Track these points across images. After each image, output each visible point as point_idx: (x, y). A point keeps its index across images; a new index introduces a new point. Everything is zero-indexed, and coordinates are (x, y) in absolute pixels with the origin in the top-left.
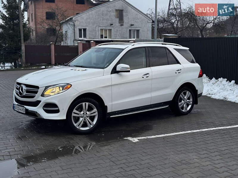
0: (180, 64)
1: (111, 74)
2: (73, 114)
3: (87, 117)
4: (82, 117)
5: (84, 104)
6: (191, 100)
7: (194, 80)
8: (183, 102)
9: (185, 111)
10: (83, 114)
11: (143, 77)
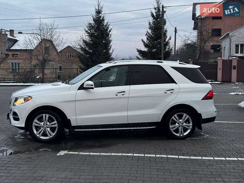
0: (176, 84)
1: (78, 90)
2: (34, 123)
3: (48, 127)
4: (43, 127)
5: (44, 115)
6: (191, 124)
7: (196, 102)
8: (177, 124)
9: (180, 135)
10: (44, 124)
11: (117, 95)
